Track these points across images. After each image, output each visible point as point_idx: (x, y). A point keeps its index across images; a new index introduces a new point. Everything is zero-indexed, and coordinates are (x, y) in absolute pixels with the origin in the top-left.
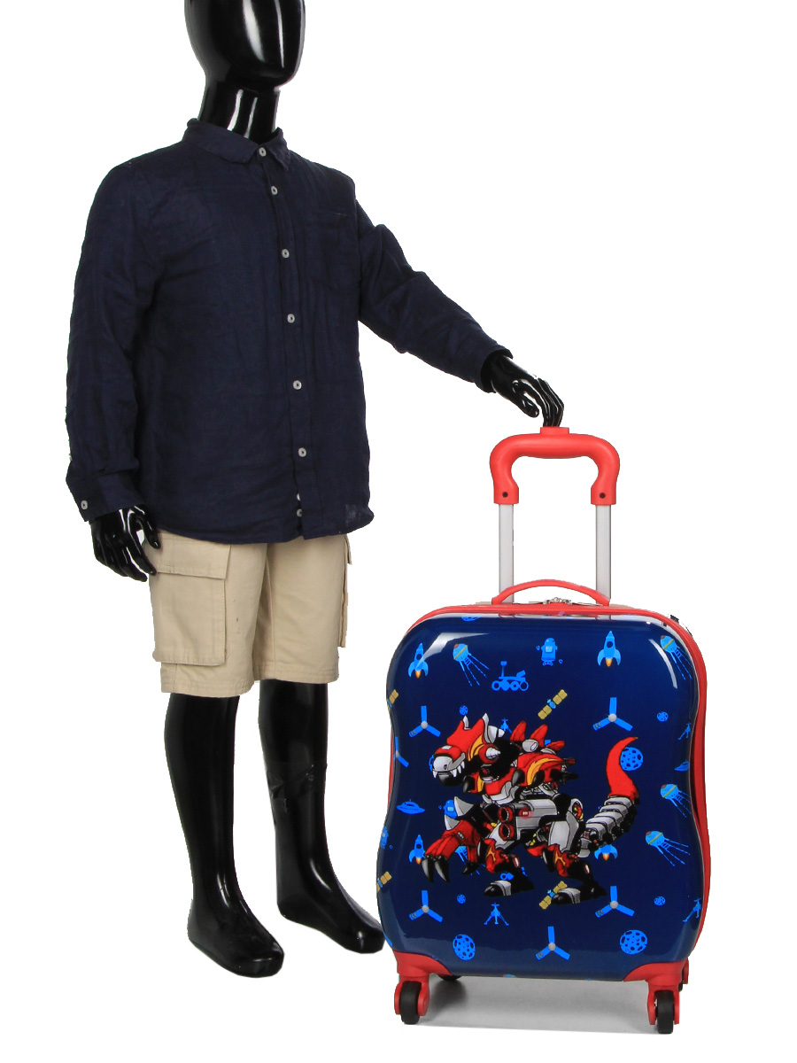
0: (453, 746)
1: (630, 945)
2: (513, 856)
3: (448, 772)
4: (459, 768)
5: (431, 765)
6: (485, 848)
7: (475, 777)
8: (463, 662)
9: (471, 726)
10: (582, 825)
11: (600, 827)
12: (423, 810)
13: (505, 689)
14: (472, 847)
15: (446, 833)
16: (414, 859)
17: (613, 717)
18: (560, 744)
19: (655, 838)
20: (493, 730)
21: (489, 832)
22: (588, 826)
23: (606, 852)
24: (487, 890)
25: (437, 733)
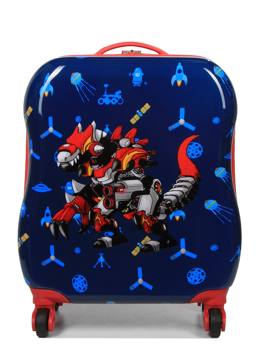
0: (71, 144)
1: (194, 278)
2: (113, 220)
3: (68, 163)
4: (76, 160)
5: (55, 158)
6: (93, 215)
7: (86, 165)
8: (77, 85)
9: (84, 129)
10: (161, 198)
11: (173, 198)
12: (50, 190)
13: (107, 103)
14: (84, 214)
15: (66, 205)
16: (45, 223)
17: (182, 121)
18: (145, 141)
19: (211, 205)
20: (99, 132)
21: (97, 203)
22: (165, 198)
23: (177, 215)
24: (95, 243)
25: (60, 135)
